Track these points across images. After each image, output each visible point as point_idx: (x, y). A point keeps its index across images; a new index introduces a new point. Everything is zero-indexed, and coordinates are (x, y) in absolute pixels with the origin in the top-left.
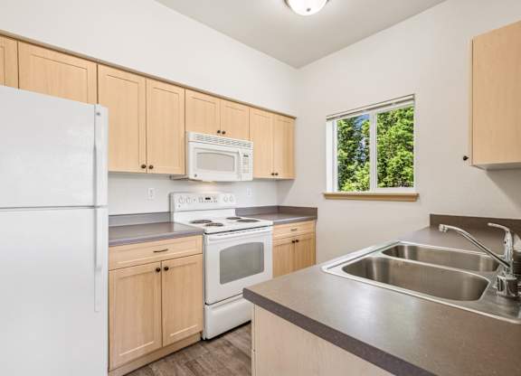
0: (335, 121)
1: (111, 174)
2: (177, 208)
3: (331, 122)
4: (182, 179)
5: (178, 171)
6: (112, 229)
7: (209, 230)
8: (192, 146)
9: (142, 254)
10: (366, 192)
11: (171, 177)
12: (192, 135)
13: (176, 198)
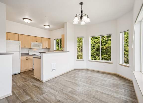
0: (56, 40)
1: (21, 48)
2: (30, 52)
3: (55, 40)
4: (30, 48)
5: (30, 47)
6: (21, 55)
7: (34, 55)
8: (32, 44)
9: (25, 57)
10: (59, 50)
11: (29, 48)
12: (32, 43)
13: (30, 51)
